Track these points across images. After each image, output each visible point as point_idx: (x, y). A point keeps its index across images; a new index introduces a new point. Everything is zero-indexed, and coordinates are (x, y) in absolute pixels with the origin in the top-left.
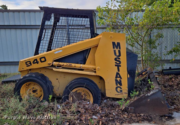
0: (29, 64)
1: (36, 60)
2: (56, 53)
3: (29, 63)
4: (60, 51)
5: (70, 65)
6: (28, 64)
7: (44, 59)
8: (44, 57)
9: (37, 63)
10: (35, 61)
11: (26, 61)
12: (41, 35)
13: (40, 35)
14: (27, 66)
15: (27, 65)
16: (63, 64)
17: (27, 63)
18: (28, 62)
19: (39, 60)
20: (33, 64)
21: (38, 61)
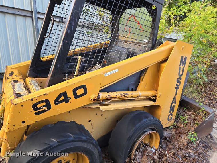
0: (44, 106)
1: (65, 94)
2: (108, 75)
3: (44, 104)
4: (115, 71)
5: (126, 95)
6: (40, 108)
7: (82, 89)
8: (84, 87)
9: (67, 100)
10: (62, 98)
11: (34, 102)
12: (71, 30)
13: (69, 31)
14: (36, 113)
15: (37, 111)
16: (116, 95)
17: (38, 106)
18: (42, 102)
19: (70, 94)
20: (56, 104)
21: (68, 96)
